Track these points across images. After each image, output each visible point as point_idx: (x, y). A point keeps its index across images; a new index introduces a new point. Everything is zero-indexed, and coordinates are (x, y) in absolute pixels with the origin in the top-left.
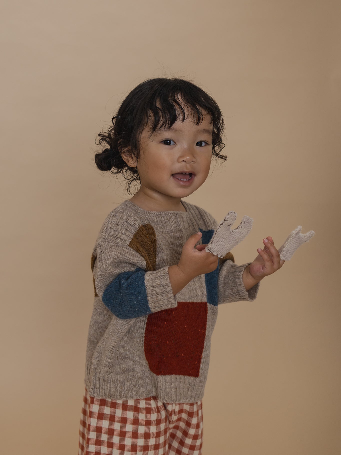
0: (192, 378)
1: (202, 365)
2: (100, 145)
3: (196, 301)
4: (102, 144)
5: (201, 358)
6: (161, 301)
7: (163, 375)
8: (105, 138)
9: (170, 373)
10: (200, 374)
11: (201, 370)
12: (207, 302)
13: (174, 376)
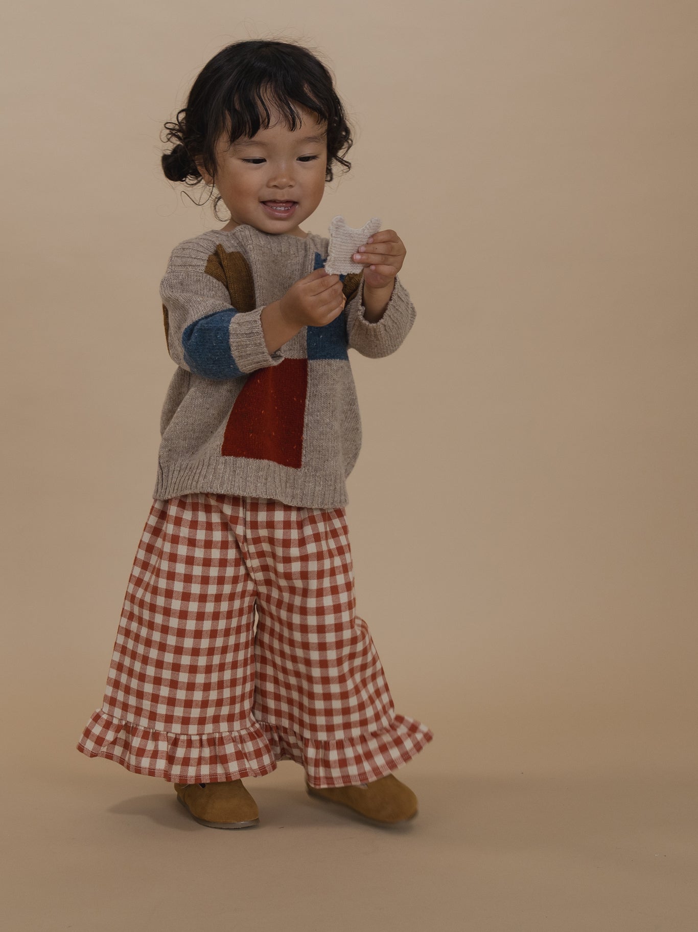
0: (291, 470)
1: (304, 451)
2: (169, 142)
3: (290, 357)
4: (171, 139)
5: (302, 441)
6: (247, 349)
7: (246, 457)
8: (176, 133)
9: (259, 455)
10: (303, 463)
11: (303, 459)
12: (308, 358)
13: (265, 462)
